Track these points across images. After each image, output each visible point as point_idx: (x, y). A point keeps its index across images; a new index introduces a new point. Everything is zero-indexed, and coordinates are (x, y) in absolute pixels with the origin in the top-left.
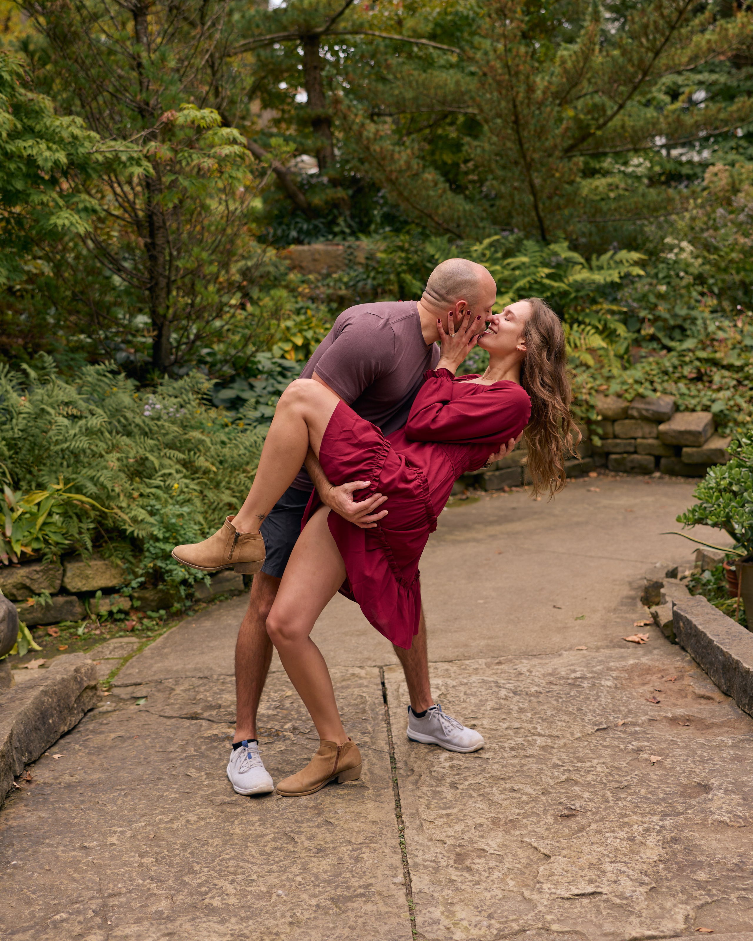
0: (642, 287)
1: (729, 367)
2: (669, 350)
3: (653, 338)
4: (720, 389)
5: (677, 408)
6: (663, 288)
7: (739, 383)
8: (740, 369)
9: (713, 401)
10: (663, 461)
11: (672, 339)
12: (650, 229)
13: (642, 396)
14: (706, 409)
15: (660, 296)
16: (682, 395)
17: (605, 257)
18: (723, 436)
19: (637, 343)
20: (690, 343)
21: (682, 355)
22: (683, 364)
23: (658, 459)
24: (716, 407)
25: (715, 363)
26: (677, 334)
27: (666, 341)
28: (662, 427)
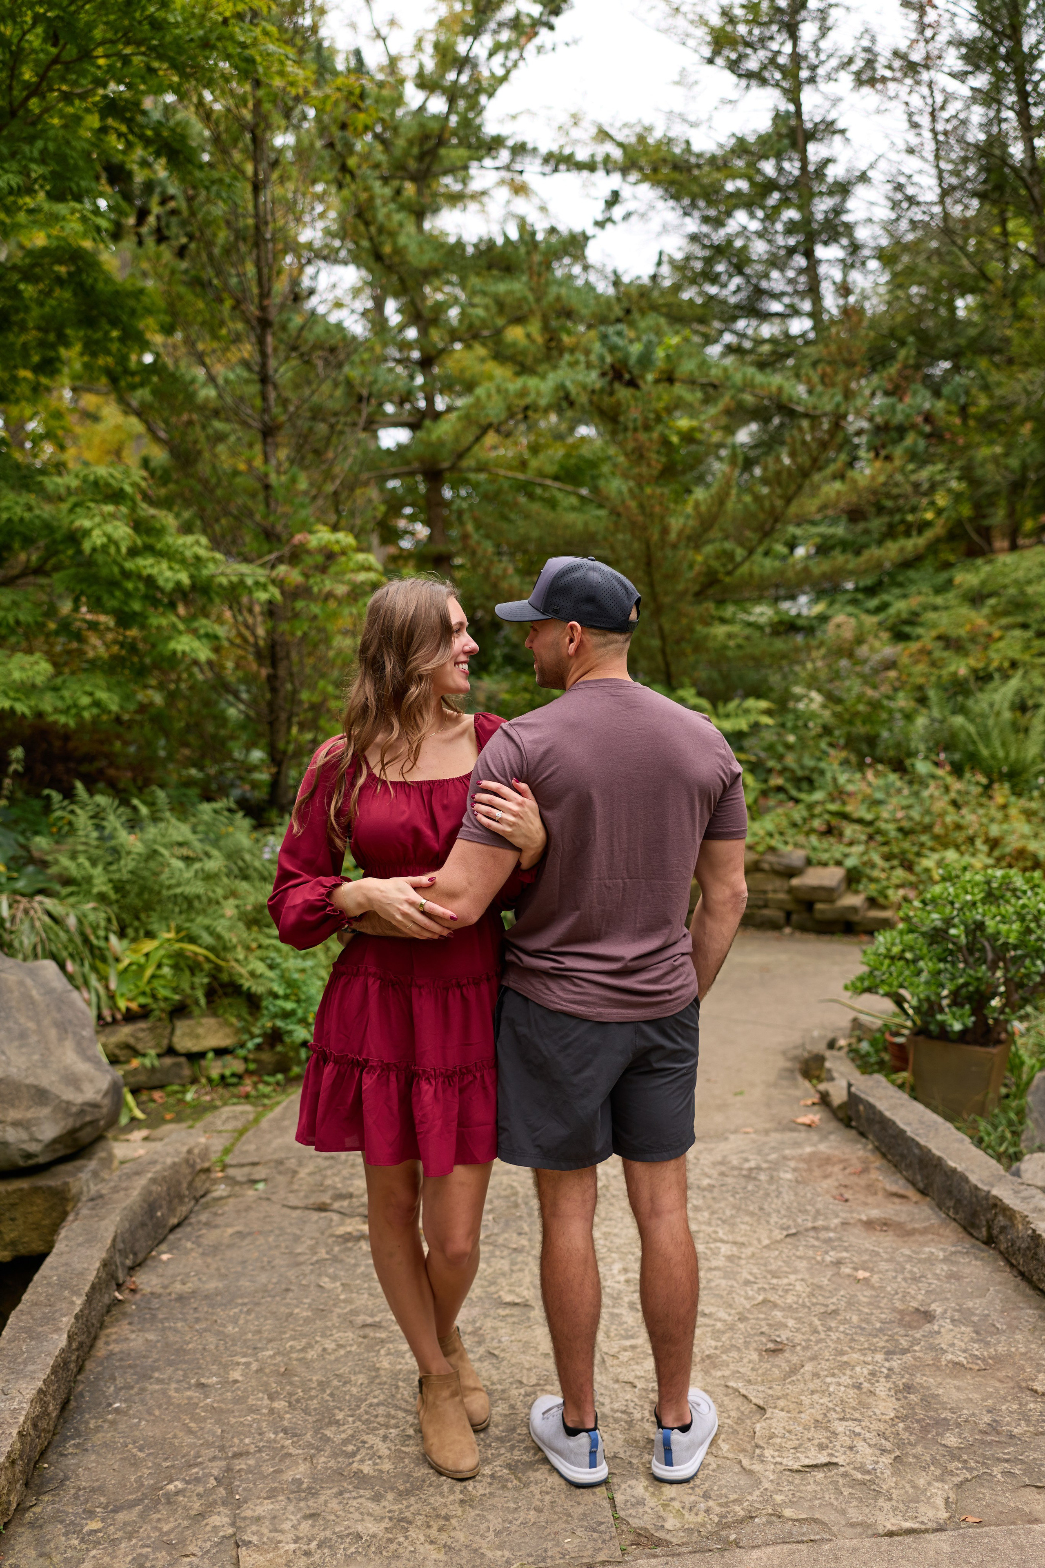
0: (769, 736)
1: (860, 821)
2: (797, 801)
3: (780, 789)
4: (851, 844)
5: (809, 862)
6: (791, 739)
7: (871, 837)
8: (870, 823)
9: (846, 856)
10: (795, 917)
11: (800, 790)
12: (775, 679)
13: (772, 849)
14: (839, 863)
15: (789, 747)
16: (814, 849)
17: (732, 705)
18: (857, 892)
19: (764, 793)
20: (818, 796)
21: (810, 807)
22: (813, 816)
23: (789, 915)
24: (850, 862)
25: (845, 816)
26: (805, 785)
27: (794, 793)
28: (795, 882)
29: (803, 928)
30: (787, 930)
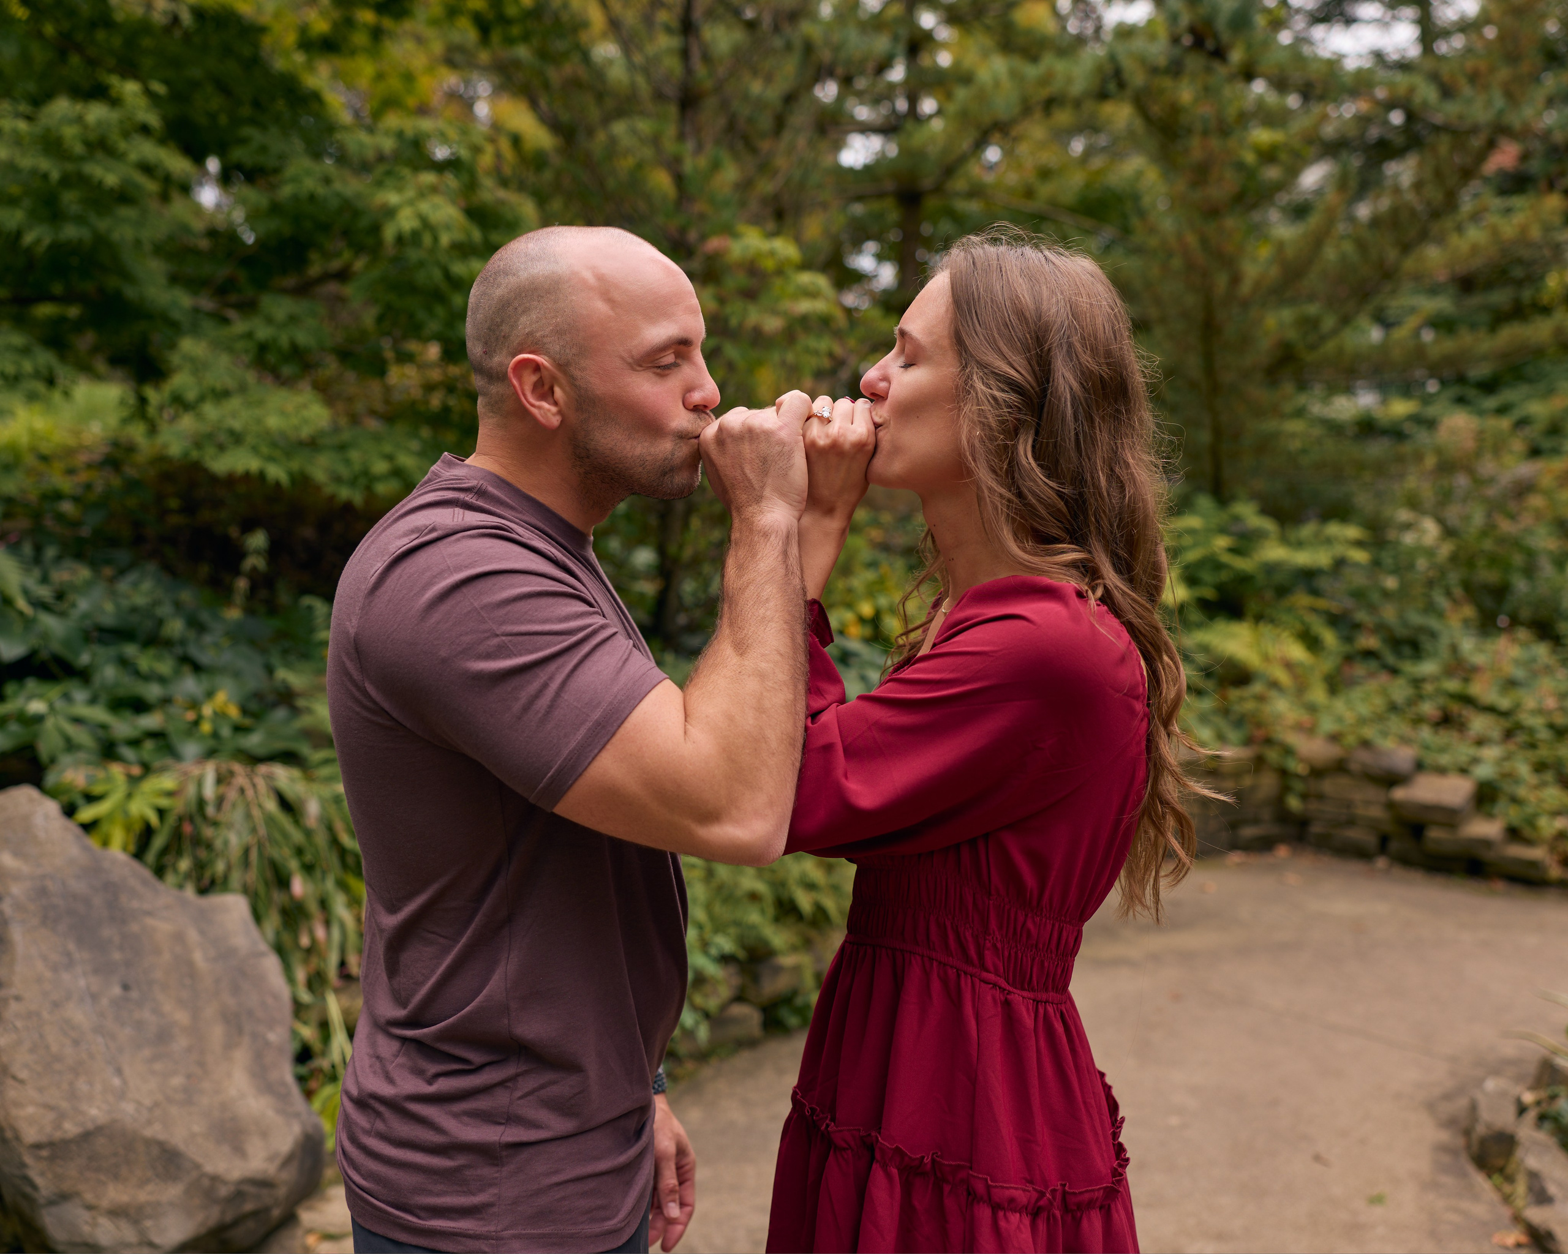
0: (1359, 580)
1: (1491, 709)
2: (1394, 672)
3: (1369, 654)
4: (1480, 742)
5: (1420, 766)
6: (1391, 583)
7: (1509, 734)
8: (1504, 714)
9: (1476, 761)
10: (1394, 846)
11: (1399, 655)
12: (1363, 500)
13: (1366, 744)
14: (1463, 771)
15: (1386, 594)
16: (1426, 747)
17: (1307, 530)
18: (1490, 816)
19: (1349, 659)
20: (1428, 668)
21: (1417, 682)
22: (1420, 697)
23: (1384, 841)
24: (1484, 771)
25: (1468, 700)
26: (1407, 650)
27: (1390, 659)
28: (1400, 794)
29: (1405, 861)
30: (1381, 863)
